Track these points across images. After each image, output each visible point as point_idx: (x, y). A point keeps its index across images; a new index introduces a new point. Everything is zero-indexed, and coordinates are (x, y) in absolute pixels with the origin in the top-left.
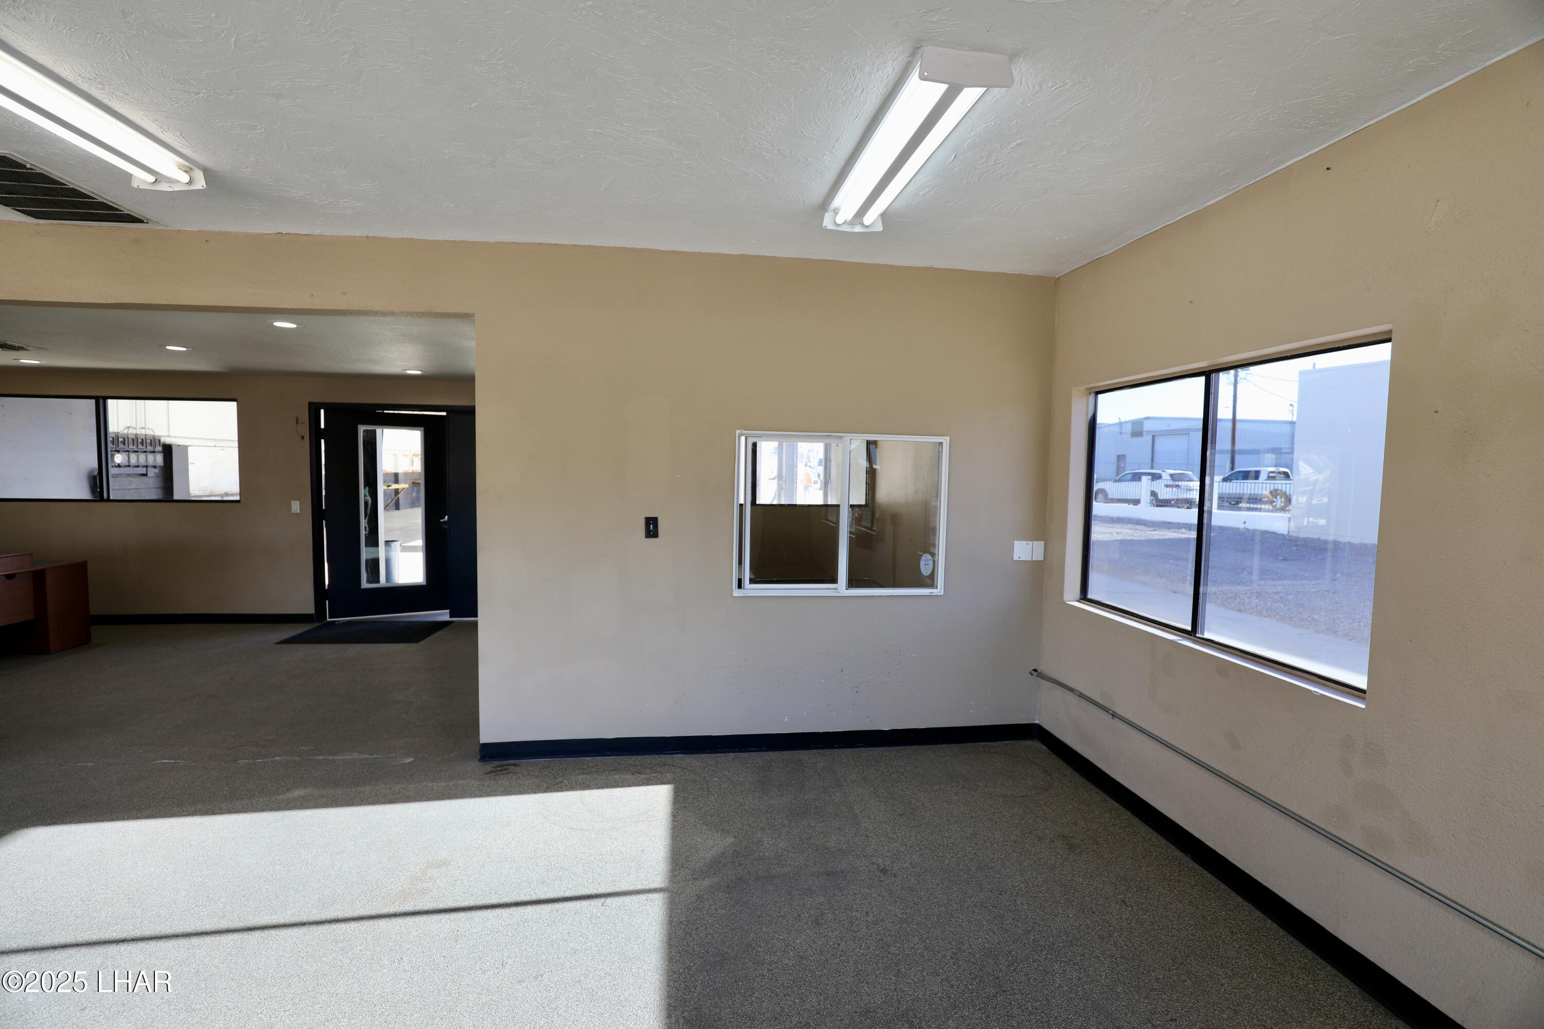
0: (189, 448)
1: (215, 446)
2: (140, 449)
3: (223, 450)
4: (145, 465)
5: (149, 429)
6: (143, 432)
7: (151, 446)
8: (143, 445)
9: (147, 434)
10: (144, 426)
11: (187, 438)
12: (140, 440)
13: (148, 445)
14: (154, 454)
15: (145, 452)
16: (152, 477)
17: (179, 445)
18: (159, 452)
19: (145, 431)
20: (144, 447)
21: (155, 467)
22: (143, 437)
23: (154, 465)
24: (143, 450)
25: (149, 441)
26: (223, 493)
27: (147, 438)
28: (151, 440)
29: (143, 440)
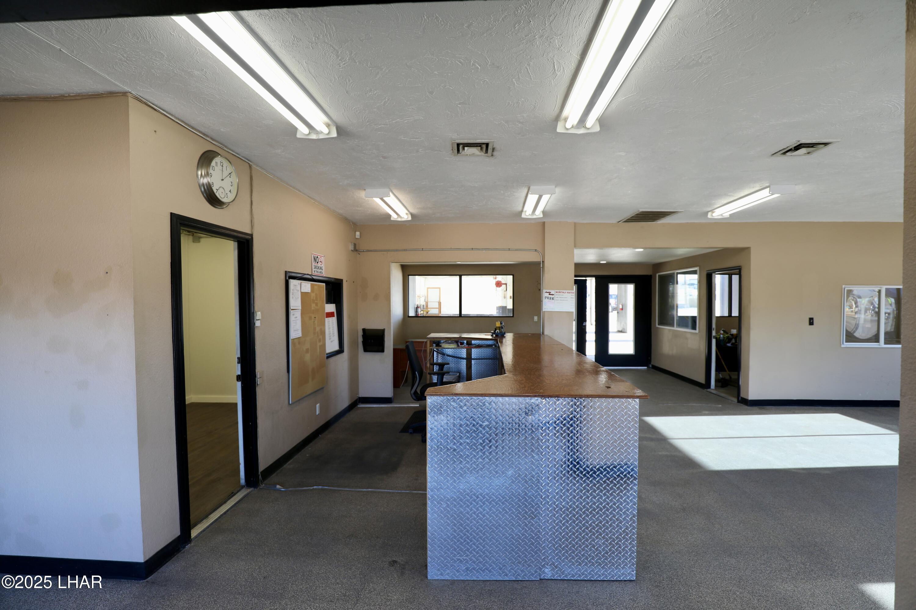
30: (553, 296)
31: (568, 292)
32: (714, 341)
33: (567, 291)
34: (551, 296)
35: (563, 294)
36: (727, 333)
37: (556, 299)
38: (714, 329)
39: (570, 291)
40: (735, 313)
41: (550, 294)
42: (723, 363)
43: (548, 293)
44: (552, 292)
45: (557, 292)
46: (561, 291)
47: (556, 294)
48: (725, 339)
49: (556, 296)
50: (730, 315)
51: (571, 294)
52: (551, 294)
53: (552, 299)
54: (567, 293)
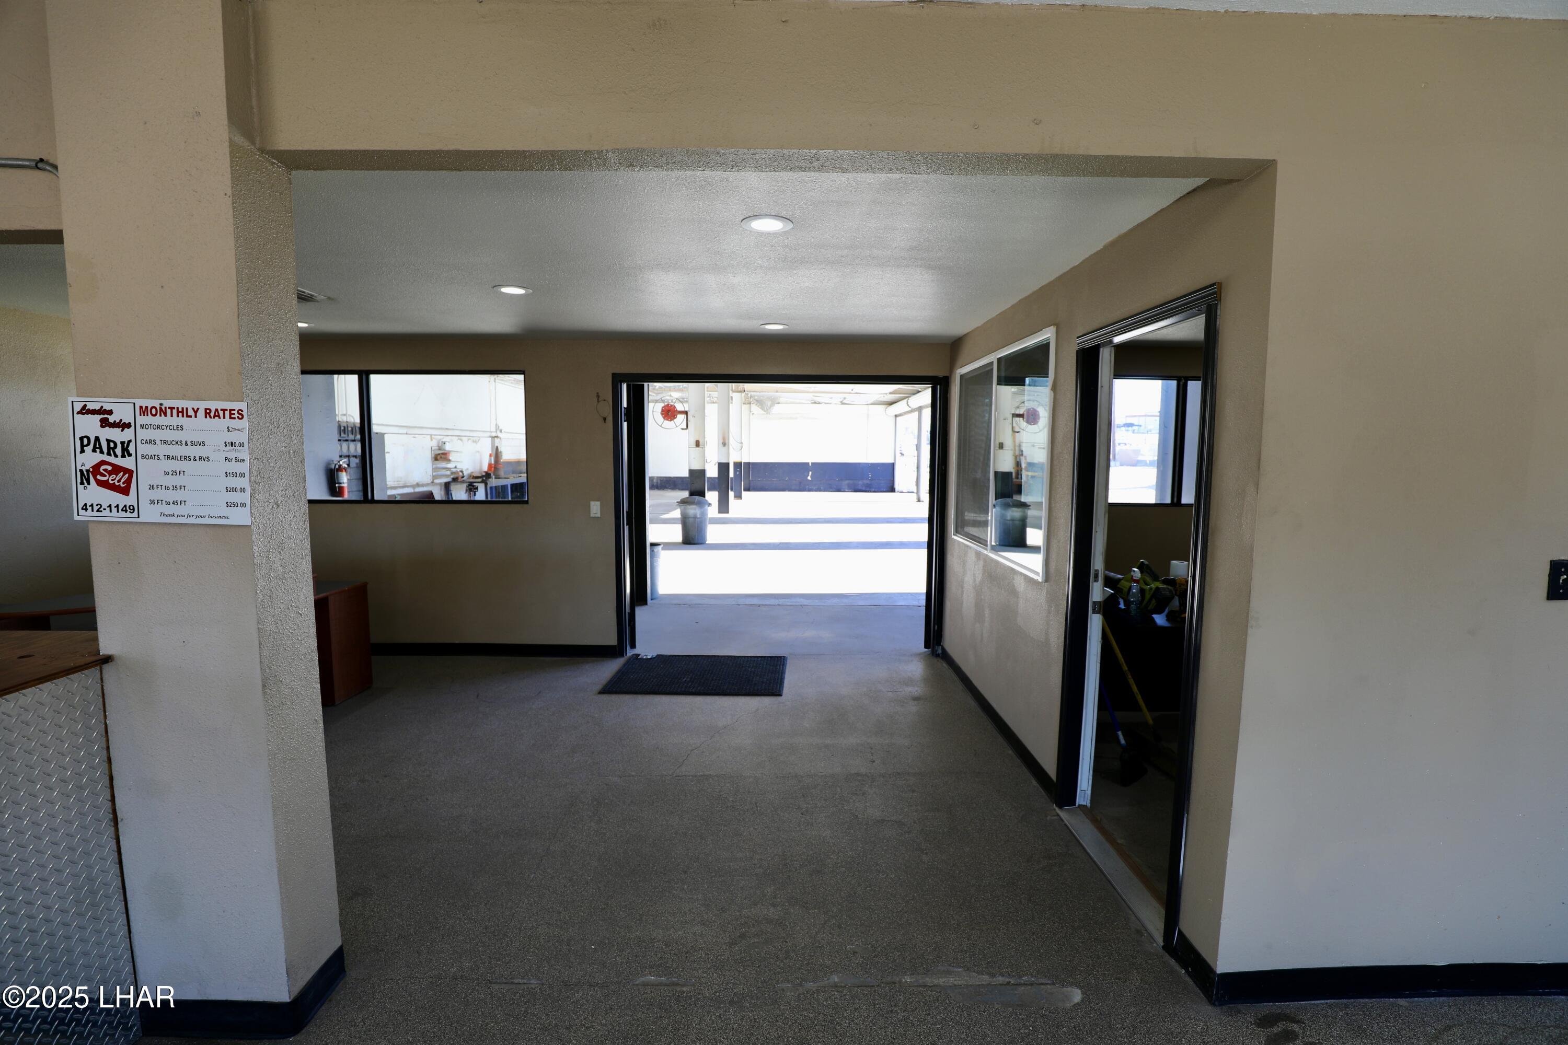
0: (385, 436)
1: (407, 434)
2: (342, 437)
3: (414, 437)
4: (348, 454)
5: (349, 415)
6: (345, 419)
7: (352, 434)
8: (345, 433)
9: (348, 421)
10: (345, 413)
11: (383, 425)
12: (342, 428)
13: (350, 434)
14: (354, 442)
15: (347, 440)
16: (354, 467)
17: (377, 433)
18: (358, 441)
19: (347, 418)
20: (346, 435)
21: (355, 457)
22: (345, 425)
23: (355, 455)
24: (344, 439)
25: (350, 429)
26: (415, 483)
27: (349, 425)
28: (352, 428)
29: (345, 427)
30: (127, 434)
31: (207, 412)
32: (1095, 623)
33: (202, 405)
34: (117, 435)
35: (181, 421)
36: (1155, 578)
37: (143, 449)
38: (1096, 576)
39: (220, 405)
40: (1188, 497)
41: (105, 423)
42: (1135, 689)
43: (98, 417)
44: (122, 412)
45: (144, 411)
46: (167, 403)
47: (141, 420)
48: (1148, 596)
49: (143, 434)
50: (1175, 500)
51: (227, 422)
52: (112, 419)
53: (119, 451)
54: (201, 413)
